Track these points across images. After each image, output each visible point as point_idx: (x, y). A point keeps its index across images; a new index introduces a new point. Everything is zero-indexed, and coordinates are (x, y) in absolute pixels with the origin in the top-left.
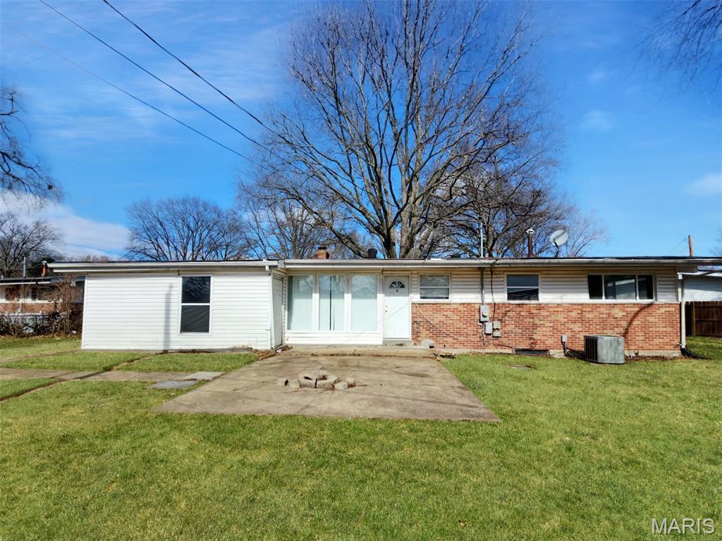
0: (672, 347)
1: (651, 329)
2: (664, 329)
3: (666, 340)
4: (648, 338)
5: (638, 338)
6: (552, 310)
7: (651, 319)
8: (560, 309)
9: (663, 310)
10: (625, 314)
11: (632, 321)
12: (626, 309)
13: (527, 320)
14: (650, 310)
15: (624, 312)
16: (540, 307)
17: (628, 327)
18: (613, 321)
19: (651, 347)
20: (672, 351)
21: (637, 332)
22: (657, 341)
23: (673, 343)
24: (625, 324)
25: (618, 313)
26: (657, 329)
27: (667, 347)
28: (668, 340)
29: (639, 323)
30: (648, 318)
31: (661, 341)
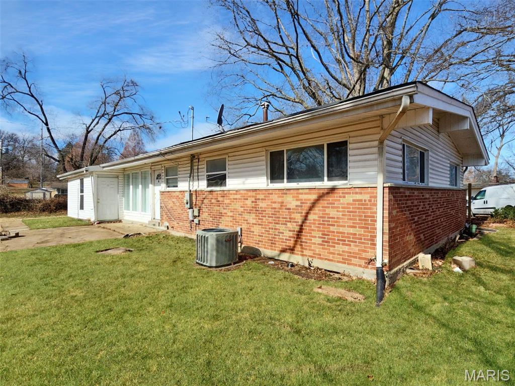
0: (363, 262)
1: (332, 228)
2: (352, 231)
3: (354, 248)
4: (326, 241)
5: (314, 240)
6: (232, 197)
7: (333, 213)
8: (238, 196)
9: (349, 199)
10: (298, 203)
11: (308, 213)
12: (301, 196)
13: (216, 208)
14: (330, 198)
15: (297, 200)
16: (224, 194)
17: (303, 222)
18: (285, 213)
19: (331, 257)
20: (362, 269)
21: (313, 230)
22: (340, 248)
23: (364, 255)
24: (299, 218)
25: (291, 202)
26: (341, 230)
27: (354, 261)
28: (356, 249)
29: (316, 217)
30: (327, 211)
31: (346, 248)
